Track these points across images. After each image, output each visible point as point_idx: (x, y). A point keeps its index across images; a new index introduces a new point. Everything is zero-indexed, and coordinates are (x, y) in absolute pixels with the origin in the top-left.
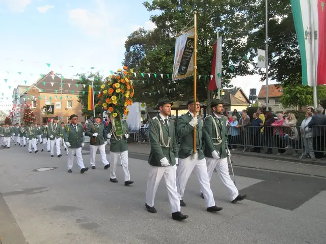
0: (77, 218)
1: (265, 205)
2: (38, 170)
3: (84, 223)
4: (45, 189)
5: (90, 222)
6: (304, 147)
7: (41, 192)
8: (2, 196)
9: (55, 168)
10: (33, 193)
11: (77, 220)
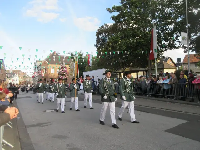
0: (67, 144)
1: (190, 140)
2: (46, 111)
3: (70, 147)
4: (50, 124)
5: (75, 147)
7: (47, 125)
8: (26, 127)
10: (43, 126)
11: (67, 145)
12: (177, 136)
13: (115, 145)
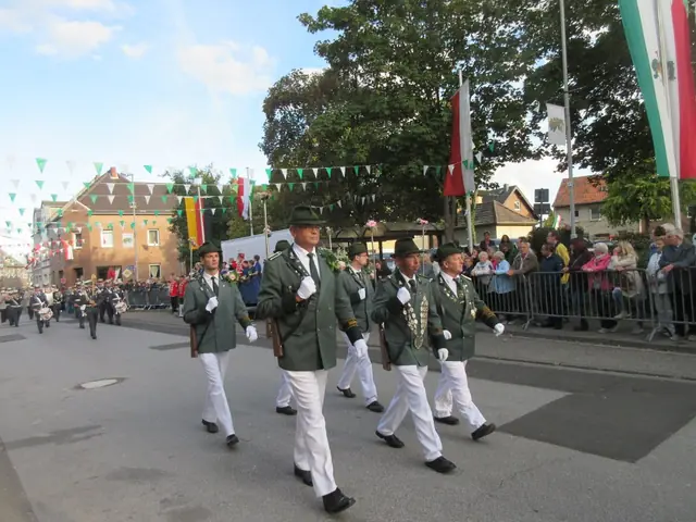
0: (163, 498)
1: (573, 452)
2: (83, 386)
3: (176, 507)
4: (98, 431)
5: (191, 506)
6: (656, 313)
7: (88, 437)
8: (4, 449)
9: (120, 380)
10: (71, 441)
11: (162, 502)
12: (534, 443)
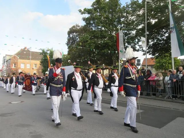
0: (30, 132)
2: (12, 103)
4: (14, 114)
5: (38, 134)
6: (167, 92)
7: (11, 115)
9: (22, 102)
10: (6, 116)
13: (77, 131)
